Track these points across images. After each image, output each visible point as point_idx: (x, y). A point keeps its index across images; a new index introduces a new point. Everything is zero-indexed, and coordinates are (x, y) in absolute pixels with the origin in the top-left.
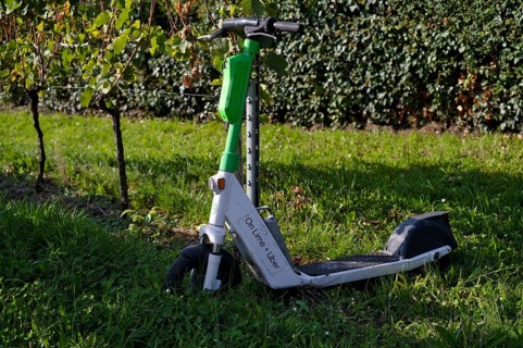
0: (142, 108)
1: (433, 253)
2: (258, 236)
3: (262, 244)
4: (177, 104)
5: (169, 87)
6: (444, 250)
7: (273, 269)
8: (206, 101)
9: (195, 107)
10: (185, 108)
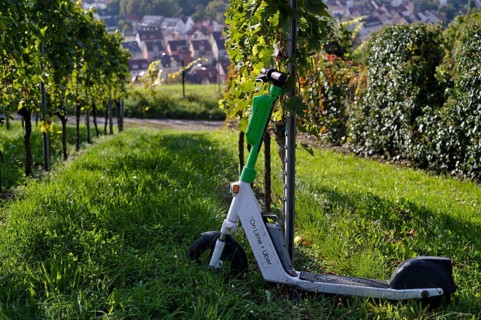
0: (410, 159)
1: (421, 290)
2: (257, 235)
3: (260, 242)
4: (434, 158)
5: (429, 143)
6: (434, 292)
7: (266, 264)
8: (457, 159)
9: (448, 164)
10: (440, 163)
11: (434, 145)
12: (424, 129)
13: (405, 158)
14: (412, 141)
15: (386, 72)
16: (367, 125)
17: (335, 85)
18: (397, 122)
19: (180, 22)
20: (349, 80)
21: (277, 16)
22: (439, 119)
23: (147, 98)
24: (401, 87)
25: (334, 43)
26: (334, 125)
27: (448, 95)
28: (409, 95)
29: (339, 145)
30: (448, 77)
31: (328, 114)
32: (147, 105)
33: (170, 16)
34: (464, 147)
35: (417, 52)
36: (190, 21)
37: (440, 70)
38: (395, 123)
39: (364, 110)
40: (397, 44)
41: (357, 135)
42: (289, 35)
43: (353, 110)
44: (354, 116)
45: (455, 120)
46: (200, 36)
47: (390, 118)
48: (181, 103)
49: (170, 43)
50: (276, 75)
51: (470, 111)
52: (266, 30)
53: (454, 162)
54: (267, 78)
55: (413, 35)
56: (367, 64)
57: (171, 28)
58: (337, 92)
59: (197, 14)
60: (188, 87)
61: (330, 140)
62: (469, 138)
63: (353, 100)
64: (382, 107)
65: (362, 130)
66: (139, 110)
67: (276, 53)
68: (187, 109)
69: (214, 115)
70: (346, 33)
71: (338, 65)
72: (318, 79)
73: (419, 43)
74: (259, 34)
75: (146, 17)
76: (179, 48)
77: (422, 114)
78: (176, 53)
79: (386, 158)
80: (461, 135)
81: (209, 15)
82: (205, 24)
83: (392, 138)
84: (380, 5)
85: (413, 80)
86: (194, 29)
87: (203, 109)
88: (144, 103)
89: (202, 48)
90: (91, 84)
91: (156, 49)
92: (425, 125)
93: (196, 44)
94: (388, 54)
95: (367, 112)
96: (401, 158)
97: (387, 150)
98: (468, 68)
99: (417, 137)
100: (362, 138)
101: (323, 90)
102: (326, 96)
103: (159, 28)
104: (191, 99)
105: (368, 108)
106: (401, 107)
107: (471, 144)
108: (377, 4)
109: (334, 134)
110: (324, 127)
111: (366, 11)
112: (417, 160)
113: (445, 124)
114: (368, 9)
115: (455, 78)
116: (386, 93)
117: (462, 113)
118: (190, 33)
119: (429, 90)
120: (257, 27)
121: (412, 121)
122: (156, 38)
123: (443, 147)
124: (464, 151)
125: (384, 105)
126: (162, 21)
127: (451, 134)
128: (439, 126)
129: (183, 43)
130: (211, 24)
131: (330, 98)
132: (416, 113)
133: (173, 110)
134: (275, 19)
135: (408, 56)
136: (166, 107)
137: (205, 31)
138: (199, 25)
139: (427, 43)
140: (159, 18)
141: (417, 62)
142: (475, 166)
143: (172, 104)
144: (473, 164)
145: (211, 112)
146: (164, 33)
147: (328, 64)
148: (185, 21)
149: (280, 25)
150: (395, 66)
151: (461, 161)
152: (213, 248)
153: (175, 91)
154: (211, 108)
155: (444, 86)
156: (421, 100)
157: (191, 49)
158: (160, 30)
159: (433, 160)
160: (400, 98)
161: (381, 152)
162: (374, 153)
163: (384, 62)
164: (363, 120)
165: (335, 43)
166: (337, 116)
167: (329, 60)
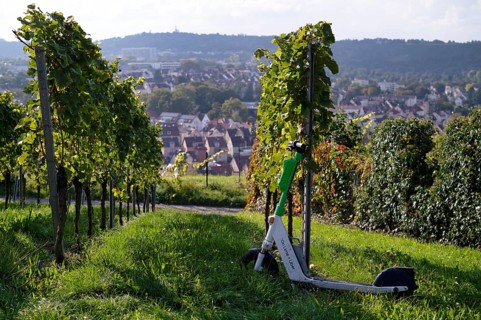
1: (393, 287)
2: (285, 250)
3: (287, 255)
4: (425, 229)
5: (421, 217)
6: (402, 288)
7: (291, 269)
9: (437, 234)
11: (425, 218)
12: (417, 205)
13: (402, 231)
14: (408, 215)
15: (386, 159)
16: (370, 204)
17: (344, 171)
18: (395, 201)
19: (197, 119)
20: (356, 166)
21: (300, 107)
22: (428, 196)
23: (173, 186)
24: (398, 171)
25: (344, 136)
26: (343, 206)
27: (435, 176)
28: (404, 177)
29: (348, 223)
30: (435, 161)
31: (338, 196)
32: (174, 192)
33: (186, 113)
34: (448, 219)
35: (411, 142)
36: (206, 118)
37: (430, 156)
38: (394, 201)
39: (368, 192)
40: (395, 135)
41: (363, 213)
42: (308, 120)
43: (360, 192)
44: (360, 197)
45: (441, 196)
46: (216, 133)
47: (389, 196)
48: (204, 191)
49: (186, 139)
50: (299, 145)
51: (452, 189)
52: (292, 117)
53: (441, 232)
54: (294, 148)
55: (408, 128)
56: (371, 152)
57: (187, 125)
58: (346, 177)
59: (213, 112)
60: (211, 177)
61: (340, 219)
62: (452, 211)
63: (360, 183)
64: (382, 188)
65: (367, 209)
66: (166, 196)
67: (299, 131)
68: (210, 197)
69: (234, 203)
70: (356, 127)
71: (347, 154)
72: (330, 166)
73: (413, 134)
74: (287, 120)
75: (163, 114)
76: (195, 144)
77: (415, 193)
78: (191, 149)
79: (386, 231)
80: (446, 208)
81: (225, 113)
82: (221, 121)
83: (391, 214)
84: (394, 105)
85: (408, 165)
86: (210, 126)
87: (225, 197)
88: (171, 190)
89: (217, 145)
90: (138, 166)
91: (172, 145)
92: (418, 202)
93: (212, 141)
94: (387, 143)
95: (370, 192)
96: (399, 230)
97: (388, 224)
98: (450, 154)
99: (411, 212)
100: (366, 215)
101: (335, 175)
102: (337, 180)
103: (176, 124)
104: (214, 188)
105: (372, 189)
106: (399, 187)
107: (454, 216)
108: (392, 104)
109: (343, 213)
110: (335, 208)
111: (380, 110)
112: (411, 232)
113: (433, 200)
114: (382, 108)
115: (441, 162)
116: (386, 176)
117: (446, 191)
118: (206, 130)
119: (421, 173)
120: (286, 114)
121: (407, 199)
122: (172, 134)
123: (432, 219)
124: (448, 223)
125: (385, 186)
126: (179, 118)
127: (438, 208)
128: (429, 201)
129: (199, 139)
130: (227, 122)
131: (341, 182)
132: (410, 192)
133: (198, 198)
134: (298, 109)
135: (404, 145)
136: (191, 195)
137: (220, 128)
138: (215, 123)
139: (420, 134)
140: (176, 115)
141: (411, 150)
142: (457, 234)
143: (196, 191)
144: (455, 233)
145: (232, 199)
146: (180, 129)
147: (338, 153)
148: (201, 118)
149: (302, 113)
150: (393, 153)
151: (447, 231)
152: (256, 259)
153: (199, 181)
154: (232, 196)
155: (432, 169)
156: (414, 181)
157: (207, 145)
158: (177, 126)
159: (424, 231)
160: (396, 179)
161: (382, 227)
162: (377, 228)
163: (384, 150)
164: (367, 199)
165: (346, 137)
166: (346, 198)
167: (339, 149)
